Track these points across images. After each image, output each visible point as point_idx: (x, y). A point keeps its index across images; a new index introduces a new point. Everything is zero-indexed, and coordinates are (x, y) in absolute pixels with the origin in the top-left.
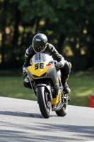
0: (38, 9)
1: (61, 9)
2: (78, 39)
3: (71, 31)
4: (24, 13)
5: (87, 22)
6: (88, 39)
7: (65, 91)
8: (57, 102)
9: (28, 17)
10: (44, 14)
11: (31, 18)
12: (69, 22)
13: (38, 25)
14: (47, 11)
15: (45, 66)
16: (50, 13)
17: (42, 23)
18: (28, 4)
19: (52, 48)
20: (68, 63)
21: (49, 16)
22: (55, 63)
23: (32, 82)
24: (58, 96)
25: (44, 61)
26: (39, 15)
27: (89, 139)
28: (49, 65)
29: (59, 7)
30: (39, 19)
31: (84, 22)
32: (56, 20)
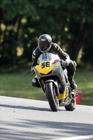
0: (20, 7)
1: (42, 8)
2: (59, 37)
3: (53, 29)
4: (6, 11)
5: (68, 20)
6: (69, 37)
7: (72, 87)
8: (65, 97)
9: (10, 16)
10: (25, 12)
11: (13, 16)
12: (51, 20)
13: (20, 23)
14: (28, 10)
15: (51, 64)
16: (31, 11)
17: (24, 21)
18: (10, 2)
19: (57, 48)
20: (72, 62)
21: (31, 14)
22: (61, 62)
23: (40, 80)
24: (65, 92)
25: (50, 60)
26: (21, 13)
27: (70, 135)
28: (54, 63)
29: (40, 5)
30: (21, 17)
31: (66, 20)
32: (38, 18)
